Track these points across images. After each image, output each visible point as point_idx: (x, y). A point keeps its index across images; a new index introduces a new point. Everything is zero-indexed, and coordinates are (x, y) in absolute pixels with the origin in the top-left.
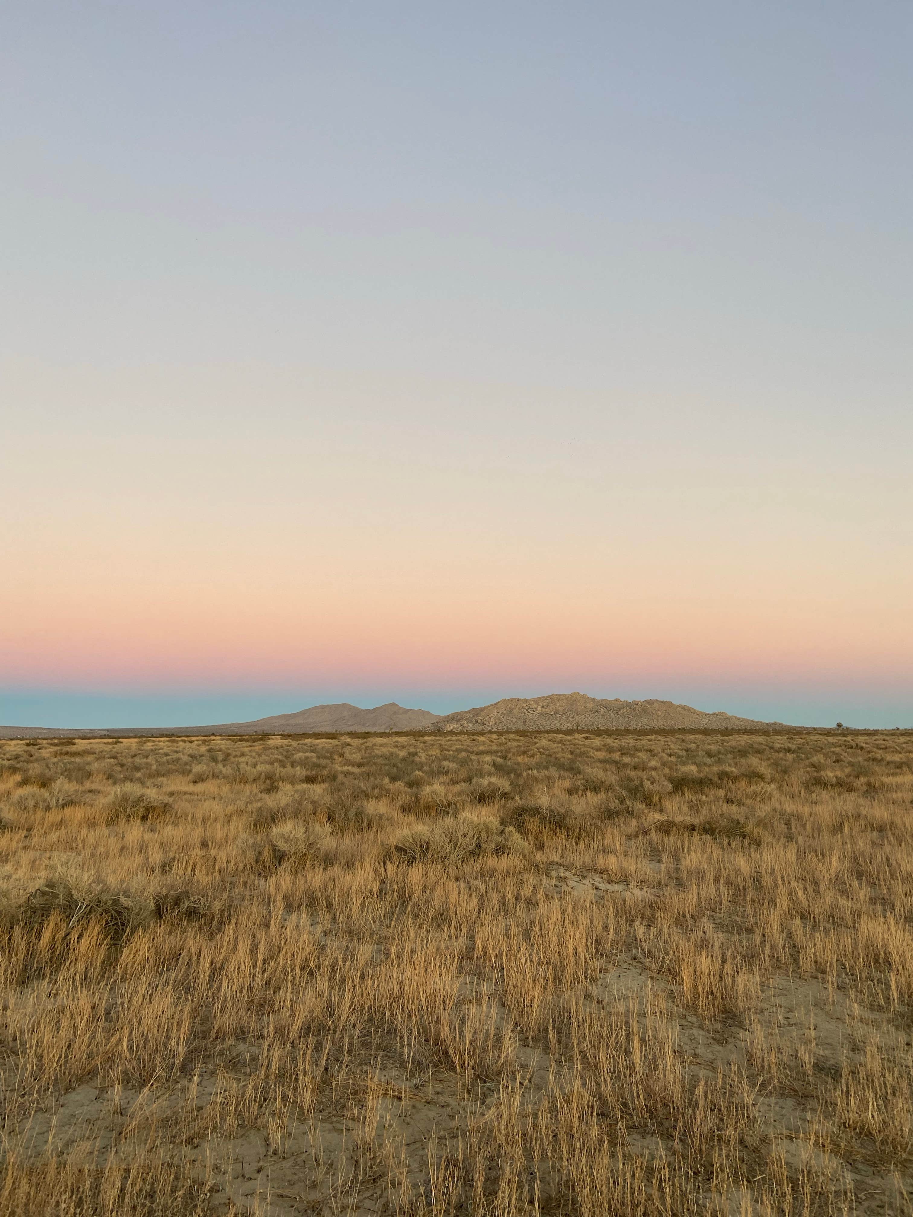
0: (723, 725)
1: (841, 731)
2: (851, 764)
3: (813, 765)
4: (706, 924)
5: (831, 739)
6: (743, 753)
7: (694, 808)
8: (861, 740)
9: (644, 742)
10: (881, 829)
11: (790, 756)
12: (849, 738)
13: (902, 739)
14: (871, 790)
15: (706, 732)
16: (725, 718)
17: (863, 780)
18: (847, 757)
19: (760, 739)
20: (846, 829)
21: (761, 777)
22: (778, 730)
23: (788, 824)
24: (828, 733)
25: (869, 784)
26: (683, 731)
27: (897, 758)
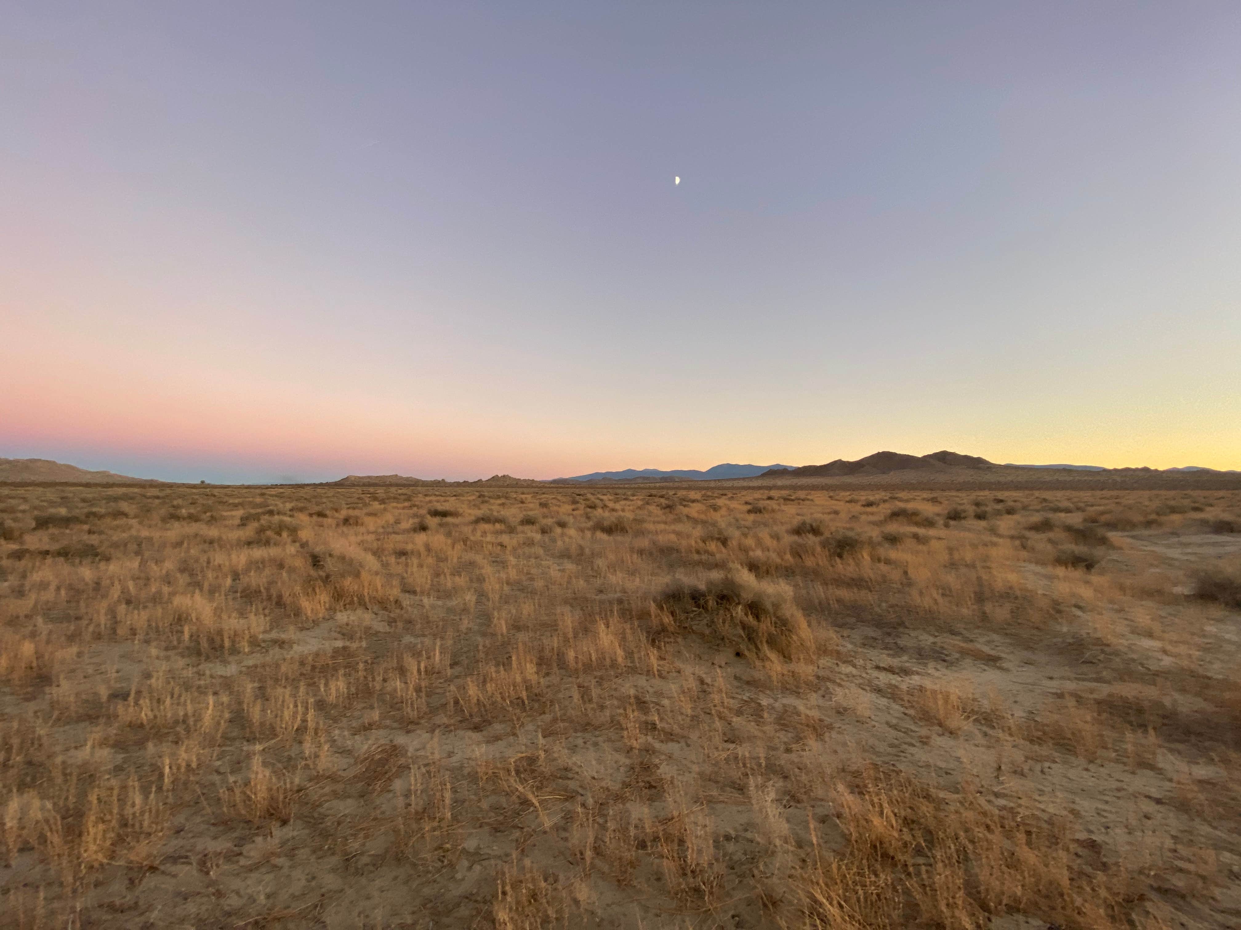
0: (105, 481)
1: (203, 485)
2: (203, 505)
3: (174, 506)
4: (40, 620)
5: (194, 491)
6: (116, 499)
7: (53, 538)
8: (216, 492)
9: (21, 491)
10: (211, 542)
11: (157, 501)
12: (208, 490)
13: (245, 491)
14: (213, 520)
15: (87, 485)
16: (108, 475)
17: (208, 514)
18: (201, 501)
19: (136, 490)
20: (185, 545)
21: (126, 515)
22: (153, 484)
23: (139, 545)
24: (194, 486)
25: (212, 517)
26: (66, 484)
27: (236, 501)
